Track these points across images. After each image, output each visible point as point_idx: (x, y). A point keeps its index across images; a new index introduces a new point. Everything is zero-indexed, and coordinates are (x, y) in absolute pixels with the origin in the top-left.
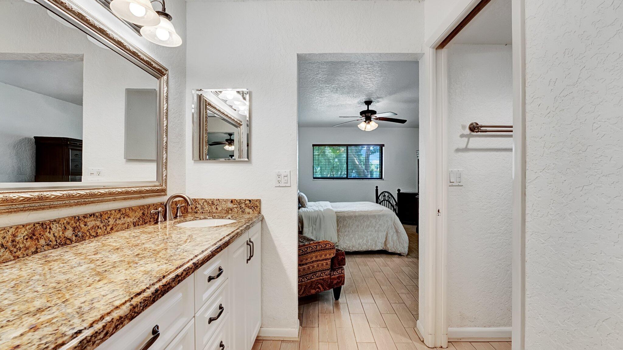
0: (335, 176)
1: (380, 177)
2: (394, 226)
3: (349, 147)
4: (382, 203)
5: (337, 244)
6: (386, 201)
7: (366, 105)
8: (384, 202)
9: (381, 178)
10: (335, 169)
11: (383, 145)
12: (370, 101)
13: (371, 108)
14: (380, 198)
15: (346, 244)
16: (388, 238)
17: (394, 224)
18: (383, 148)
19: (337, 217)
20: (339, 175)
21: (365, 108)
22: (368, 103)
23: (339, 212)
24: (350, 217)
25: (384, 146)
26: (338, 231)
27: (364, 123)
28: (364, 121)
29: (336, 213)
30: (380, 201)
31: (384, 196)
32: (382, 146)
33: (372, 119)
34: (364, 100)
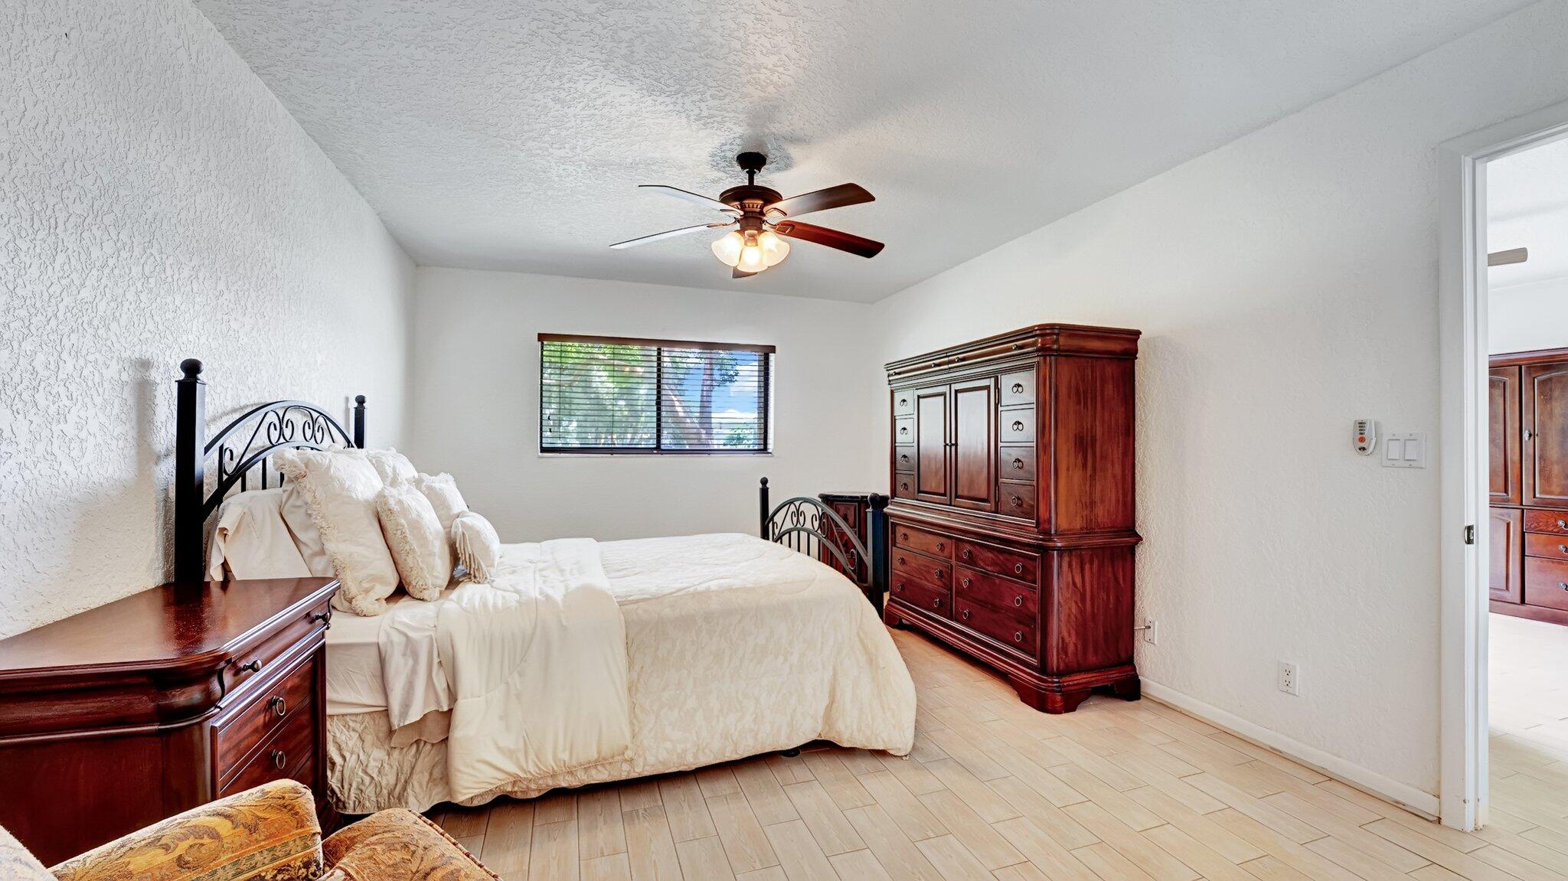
0: (618, 444)
1: (762, 447)
2: (861, 641)
3: (665, 349)
4: (786, 538)
5: (629, 754)
6: (804, 535)
7: (743, 168)
8: (794, 534)
9: (764, 449)
10: (616, 424)
11: (773, 349)
12: (758, 154)
13: (762, 179)
14: (778, 519)
15: (668, 745)
16: (838, 694)
17: (862, 634)
18: (772, 357)
19: (628, 624)
20: (628, 441)
21: (740, 179)
22: (752, 161)
23: (637, 601)
24: (686, 622)
25: (774, 352)
26: (632, 689)
27: (738, 235)
28: (737, 231)
29: (621, 604)
30: (777, 531)
31: (798, 513)
32: (767, 351)
33: (764, 227)
34: (738, 150)
